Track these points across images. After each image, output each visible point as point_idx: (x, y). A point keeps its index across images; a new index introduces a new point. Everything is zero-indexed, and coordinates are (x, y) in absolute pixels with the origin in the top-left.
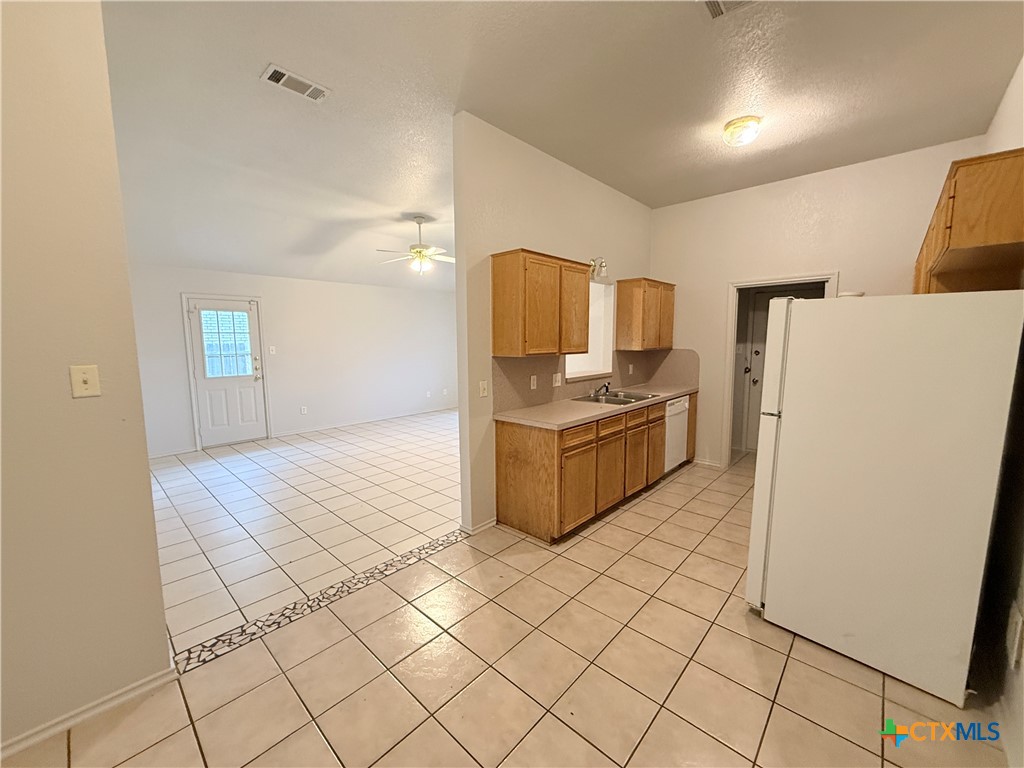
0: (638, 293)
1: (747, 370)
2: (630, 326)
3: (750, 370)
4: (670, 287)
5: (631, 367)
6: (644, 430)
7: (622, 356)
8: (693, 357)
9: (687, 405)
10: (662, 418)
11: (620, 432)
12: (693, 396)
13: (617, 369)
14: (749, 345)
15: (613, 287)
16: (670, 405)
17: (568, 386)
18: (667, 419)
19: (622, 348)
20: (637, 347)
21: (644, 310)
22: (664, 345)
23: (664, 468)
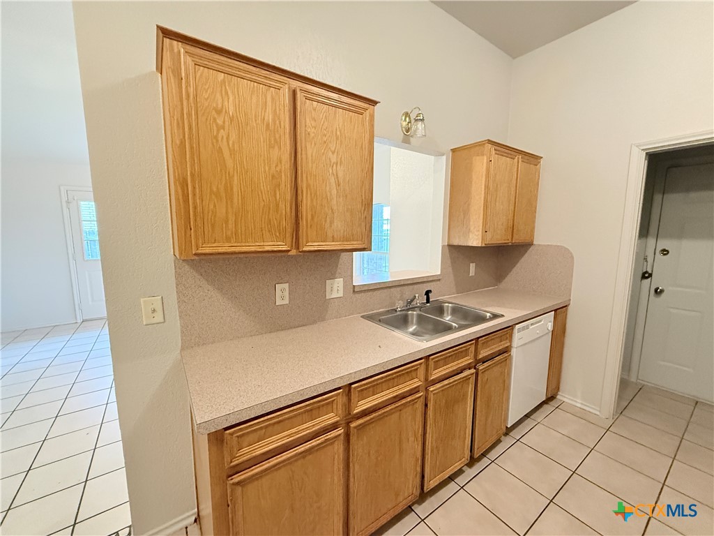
0: (480, 165)
1: (646, 275)
2: (466, 212)
3: (650, 275)
4: (533, 159)
5: (472, 266)
6: (467, 379)
7: (457, 253)
8: (565, 257)
9: (550, 326)
10: (507, 350)
11: (416, 390)
12: (560, 312)
13: (450, 270)
14: (651, 241)
15: (444, 157)
16: (519, 330)
17: (357, 295)
18: (514, 352)
19: (456, 242)
20: (475, 240)
21: (487, 187)
22: (518, 239)
23: (506, 419)
